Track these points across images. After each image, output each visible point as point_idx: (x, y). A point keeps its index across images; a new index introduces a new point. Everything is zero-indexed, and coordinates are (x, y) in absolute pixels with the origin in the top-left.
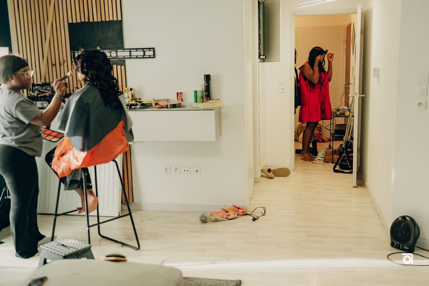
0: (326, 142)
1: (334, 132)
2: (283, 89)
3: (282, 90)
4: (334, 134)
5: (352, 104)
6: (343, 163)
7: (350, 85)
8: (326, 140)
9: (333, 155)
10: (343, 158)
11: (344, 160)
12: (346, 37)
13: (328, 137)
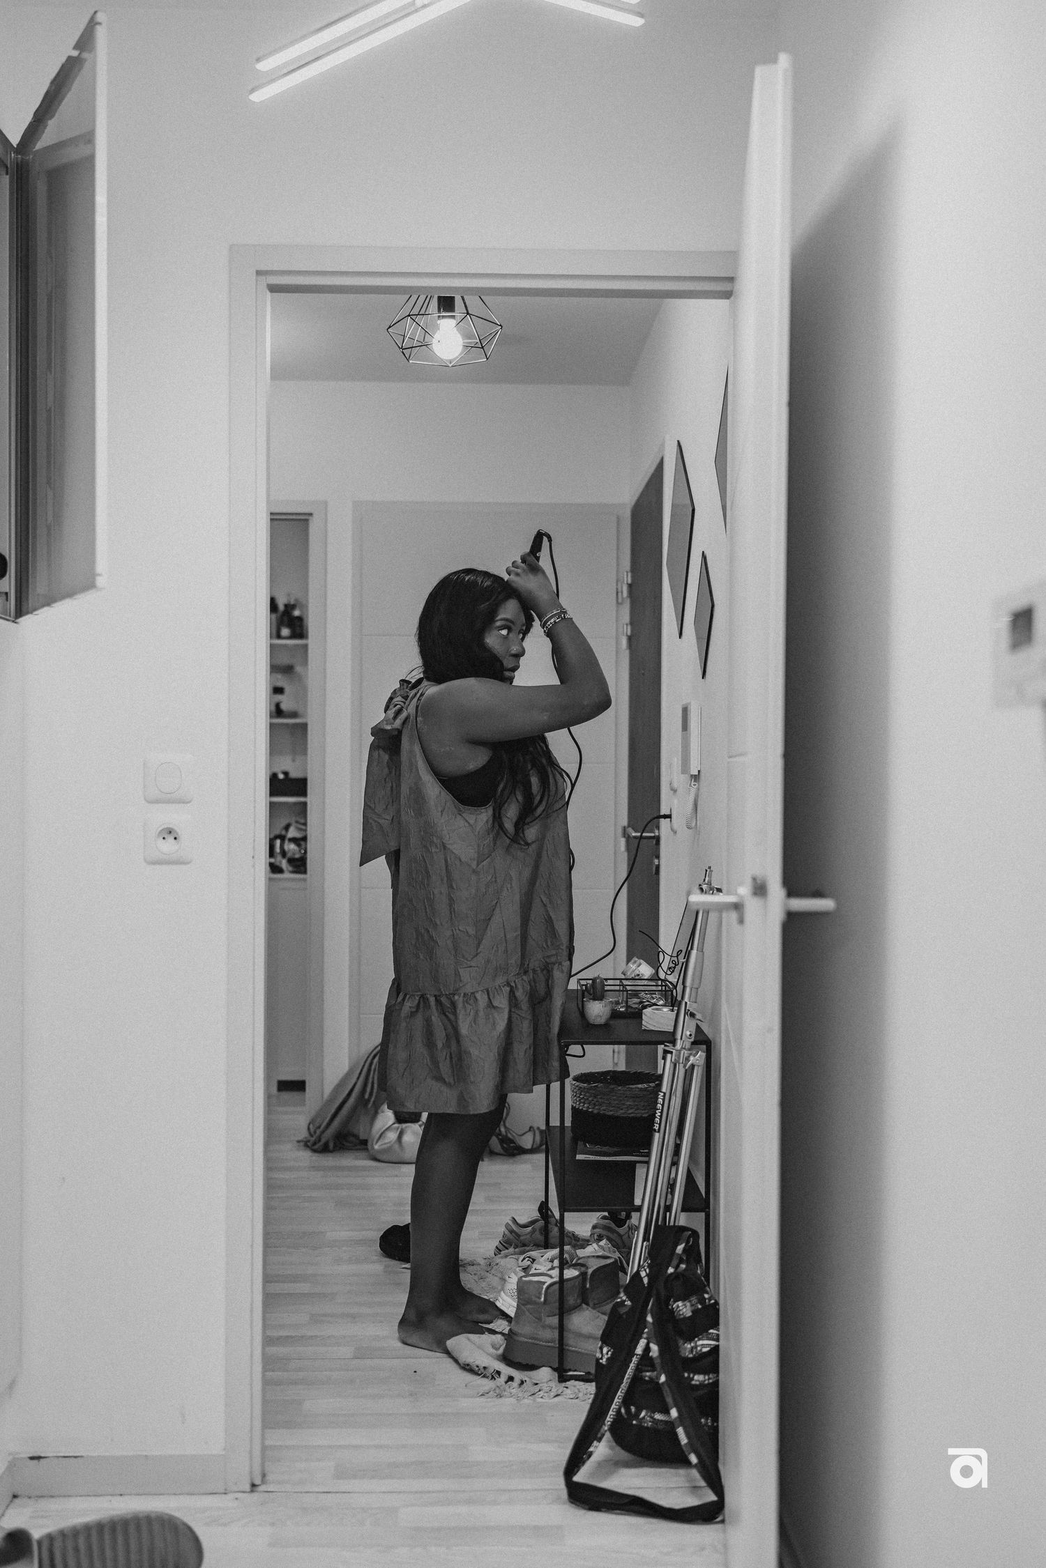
0: (523, 1151)
1: (568, 1123)
2: (169, 833)
3: (168, 846)
4: (569, 1135)
5: (694, 952)
6: (637, 1415)
7: (663, 822)
8: (527, 1142)
9: (563, 1311)
10: (638, 1369)
11: (644, 1394)
12: (626, 563)
13: (535, 1126)
